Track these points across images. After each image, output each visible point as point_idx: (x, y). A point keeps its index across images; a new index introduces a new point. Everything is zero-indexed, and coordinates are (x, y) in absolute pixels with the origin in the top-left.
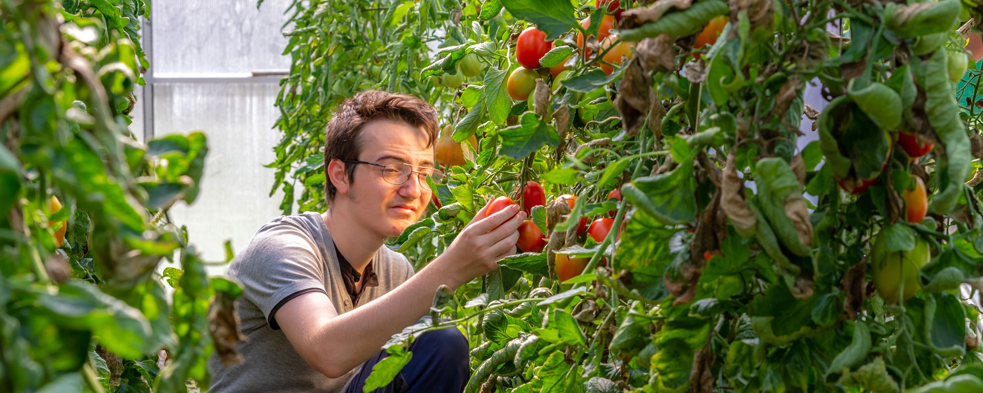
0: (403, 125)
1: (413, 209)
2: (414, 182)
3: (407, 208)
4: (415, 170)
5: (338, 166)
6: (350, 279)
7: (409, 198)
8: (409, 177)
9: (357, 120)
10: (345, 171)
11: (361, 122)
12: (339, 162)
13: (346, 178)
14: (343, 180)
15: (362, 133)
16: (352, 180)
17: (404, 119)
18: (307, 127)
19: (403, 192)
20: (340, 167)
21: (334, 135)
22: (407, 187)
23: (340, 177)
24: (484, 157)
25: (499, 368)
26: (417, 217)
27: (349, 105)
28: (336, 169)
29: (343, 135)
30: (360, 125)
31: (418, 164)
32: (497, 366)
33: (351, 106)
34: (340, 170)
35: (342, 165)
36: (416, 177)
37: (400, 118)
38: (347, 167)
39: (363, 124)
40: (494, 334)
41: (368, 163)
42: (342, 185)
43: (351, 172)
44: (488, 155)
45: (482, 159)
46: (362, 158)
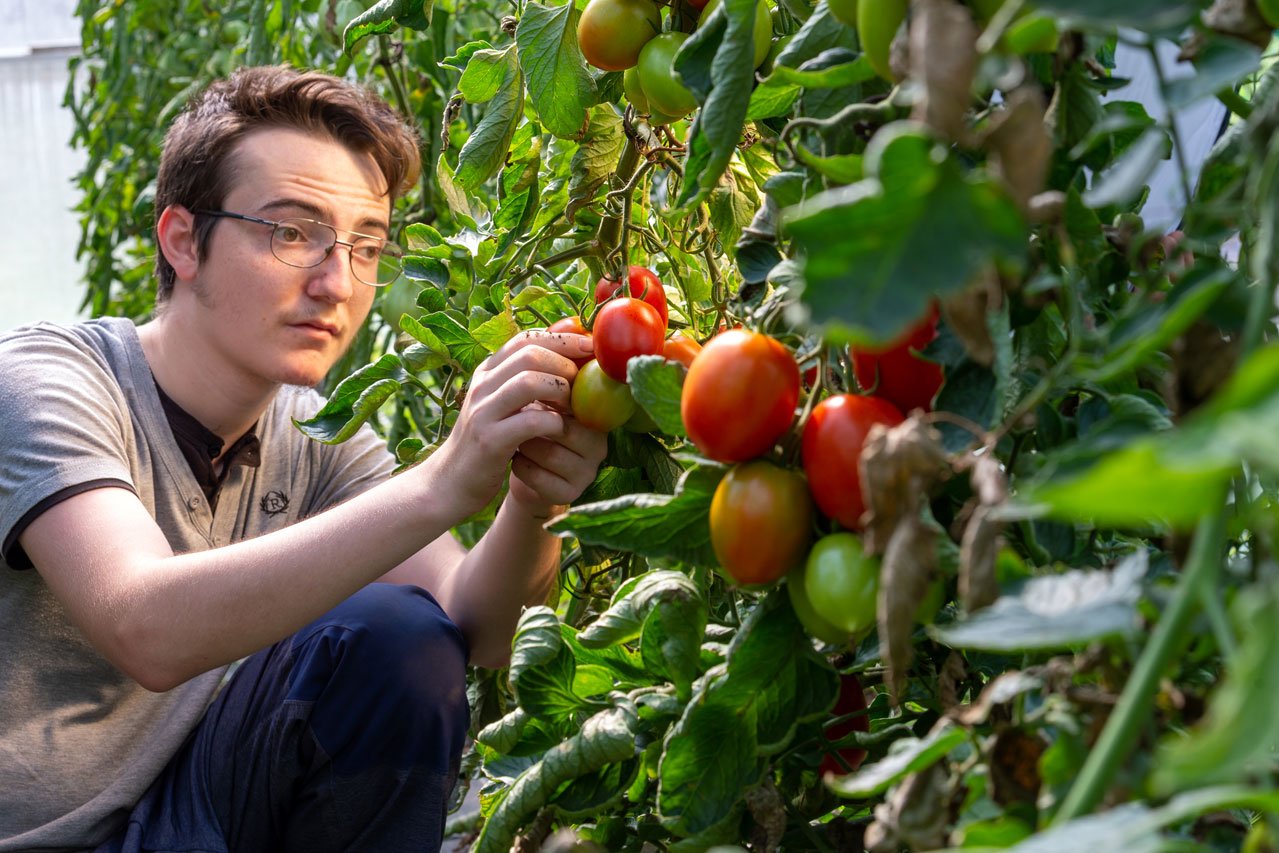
0: (327, 141)
1: (332, 330)
2: (337, 266)
3: (320, 327)
4: (343, 238)
5: (180, 221)
6: (200, 451)
7: (327, 301)
8: (330, 253)
9: (229, 123)
10: (194, 232)
11: (237, 125)
12: (182, 212)
13: (194, 248)
14: (188, 251)
15: (237, 150)
16: (204, 253)
17: (331, 130)
18: (125, 137)
19: (313, 291)
20: (184, 224)
21: (179, 152)
22: (323, 276)
23: (184, 245)
24: (511, 210)
25: (561, 789)
26: (339, 347)
27: (217, 91)
28: (175, 227)
29: (195, 150)
30: (235, 132)
31: (352, 226)
32: (557, 786)
33: (221, 94)
34: (183, 230)
35: (190, 219)
36: (343, 255)
37: (322, 126)
38: (197, 224)
39: (241, 130)
40: (542, 696)
41: (241, 218)
42: (183, 262)
43: (203, 237)
44: (518, 203)
45: (506, 215)
46: (231, 204)
